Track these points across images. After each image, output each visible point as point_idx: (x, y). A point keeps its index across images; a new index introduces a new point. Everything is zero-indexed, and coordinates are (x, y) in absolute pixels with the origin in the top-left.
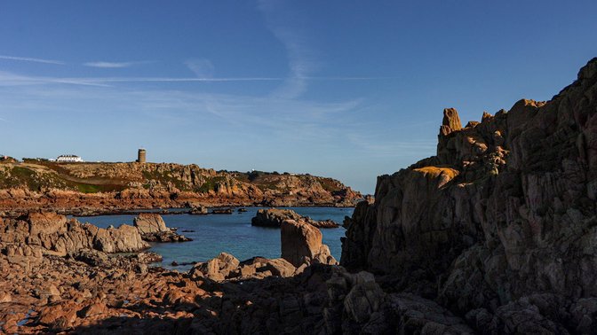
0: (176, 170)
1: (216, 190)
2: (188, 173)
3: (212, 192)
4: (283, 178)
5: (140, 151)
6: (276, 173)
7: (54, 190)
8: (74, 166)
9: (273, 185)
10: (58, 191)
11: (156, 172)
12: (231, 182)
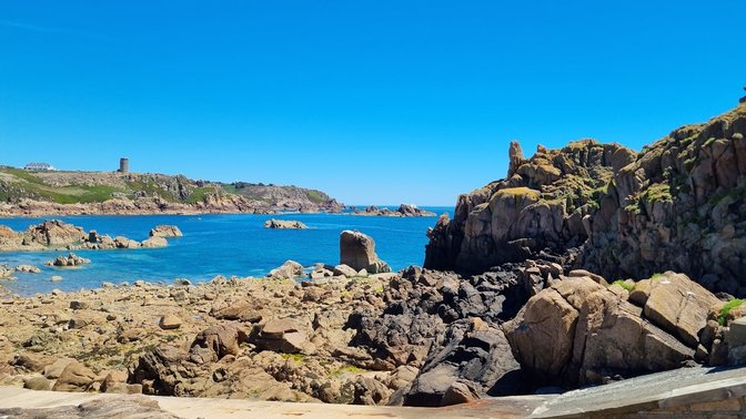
0: (162, 181)
1: (206, 202)
2: (175, 183)
3: (201, 203)
4: (269, 189)
5: (122, 160)
6: (261, 185)
7: (28, 200)
8: (46, 175)
9: (259, 197)
10: (32, 202)
11: (141, 182)
12: (220, 193)
